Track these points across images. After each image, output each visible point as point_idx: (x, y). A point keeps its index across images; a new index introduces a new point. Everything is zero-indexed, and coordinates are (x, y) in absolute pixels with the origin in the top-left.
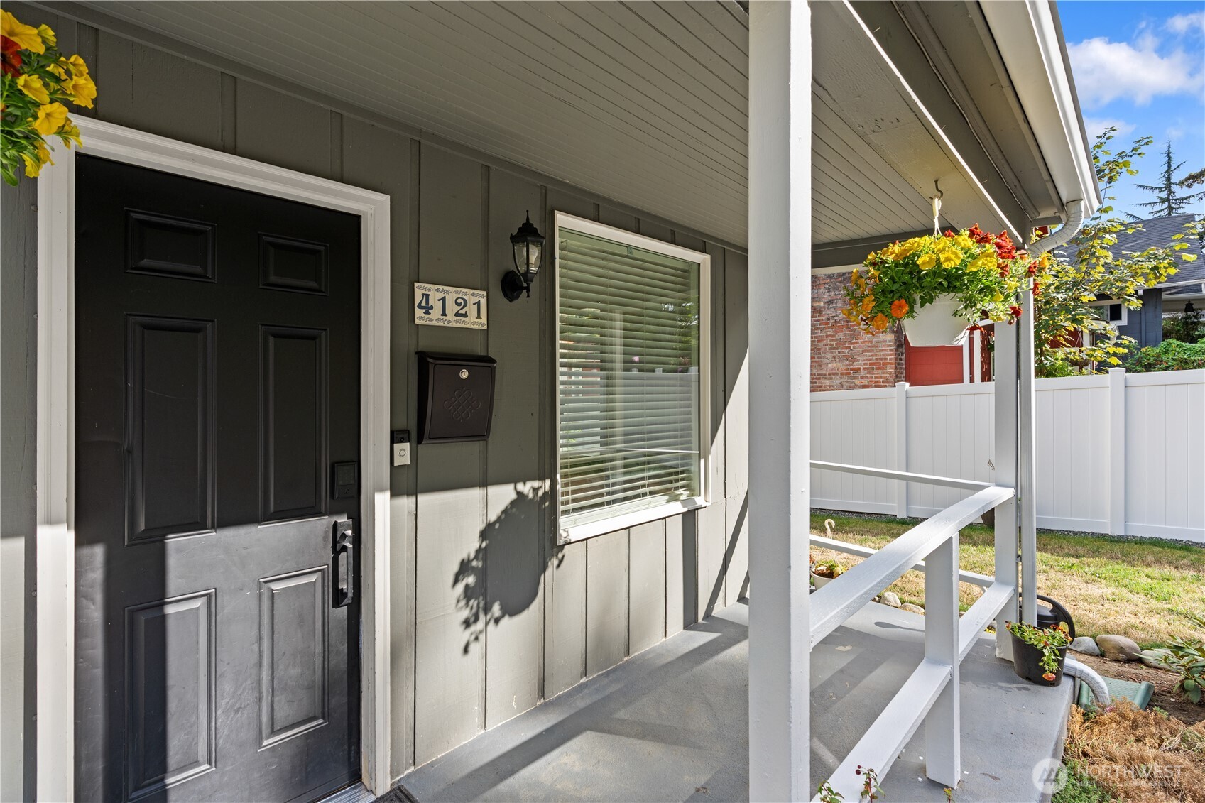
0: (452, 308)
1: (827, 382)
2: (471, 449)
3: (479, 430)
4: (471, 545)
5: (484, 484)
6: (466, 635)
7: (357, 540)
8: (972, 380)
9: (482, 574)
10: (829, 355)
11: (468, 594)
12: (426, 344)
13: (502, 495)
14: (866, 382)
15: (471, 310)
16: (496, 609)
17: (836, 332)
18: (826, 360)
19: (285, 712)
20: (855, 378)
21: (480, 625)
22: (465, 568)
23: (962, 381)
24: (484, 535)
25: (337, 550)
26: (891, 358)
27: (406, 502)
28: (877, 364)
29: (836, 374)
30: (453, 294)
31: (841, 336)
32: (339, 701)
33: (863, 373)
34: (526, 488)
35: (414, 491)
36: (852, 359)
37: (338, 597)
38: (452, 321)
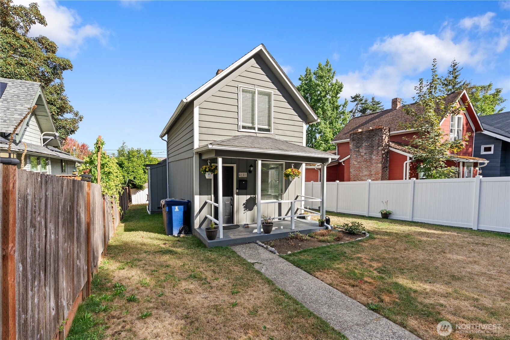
0: (243, 175)
1: (364, 178)
2: (245, 191)
3: (246, 189)
4: (245, 202)
5: (246, 195)
6: (244, 212)
7: (233, 199)
8: (406, 179)
9: (246, 205)
10: (365, 170)
11: (244, 207)
12: (240, 179)
13: (249, 197)
14: (374, 178)
15: (245, 175)
16: (248, 210)
17: (367, 163)
18: (364, 171)
19: (227, 215)
20: (371, 177)
21: (246, 211)
22: (244, 204)
23: (402, 179)
24: (246, 201)
25: (231, 200)
26: (381, 171)
27: (238, 196)
28: (377, 173)
29: (366, 176)
30: (243, 173)
31: (368, 164)
32: (231, 215)
33: (373, 175)
34: (252, 196)
35: (238, 195)
36: (371, 171)
37: (231, 205)
38: (243, 176)
